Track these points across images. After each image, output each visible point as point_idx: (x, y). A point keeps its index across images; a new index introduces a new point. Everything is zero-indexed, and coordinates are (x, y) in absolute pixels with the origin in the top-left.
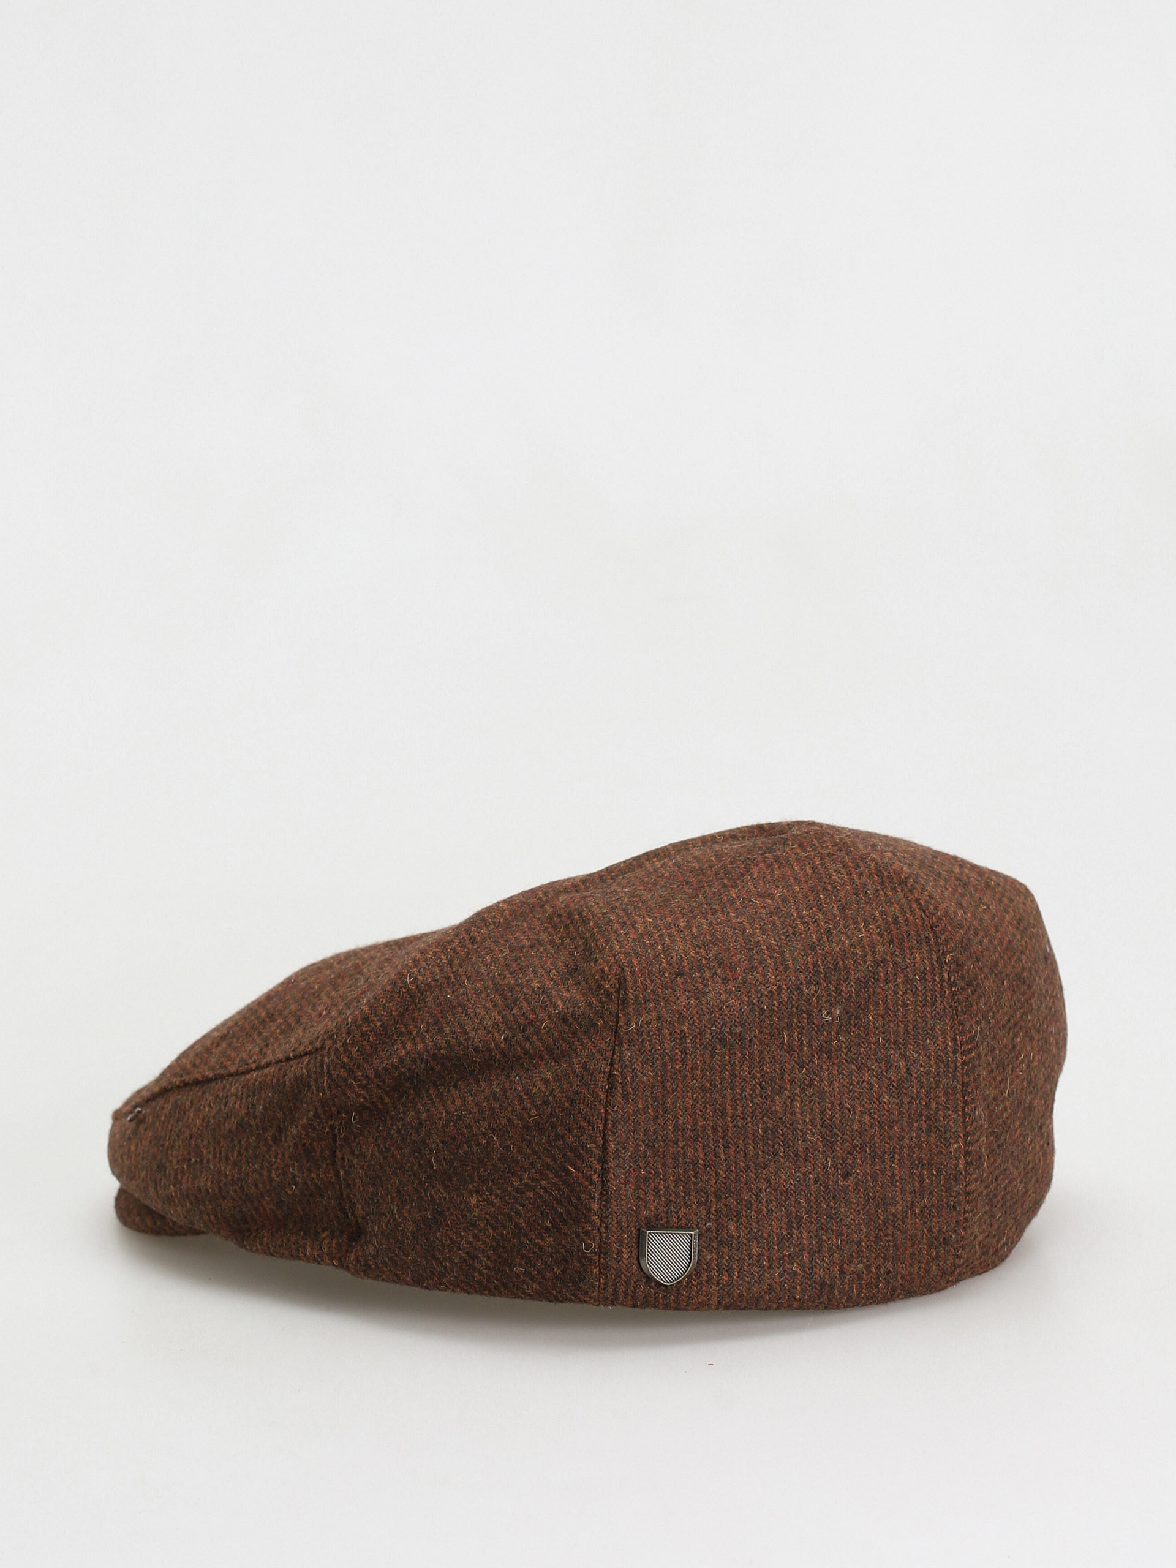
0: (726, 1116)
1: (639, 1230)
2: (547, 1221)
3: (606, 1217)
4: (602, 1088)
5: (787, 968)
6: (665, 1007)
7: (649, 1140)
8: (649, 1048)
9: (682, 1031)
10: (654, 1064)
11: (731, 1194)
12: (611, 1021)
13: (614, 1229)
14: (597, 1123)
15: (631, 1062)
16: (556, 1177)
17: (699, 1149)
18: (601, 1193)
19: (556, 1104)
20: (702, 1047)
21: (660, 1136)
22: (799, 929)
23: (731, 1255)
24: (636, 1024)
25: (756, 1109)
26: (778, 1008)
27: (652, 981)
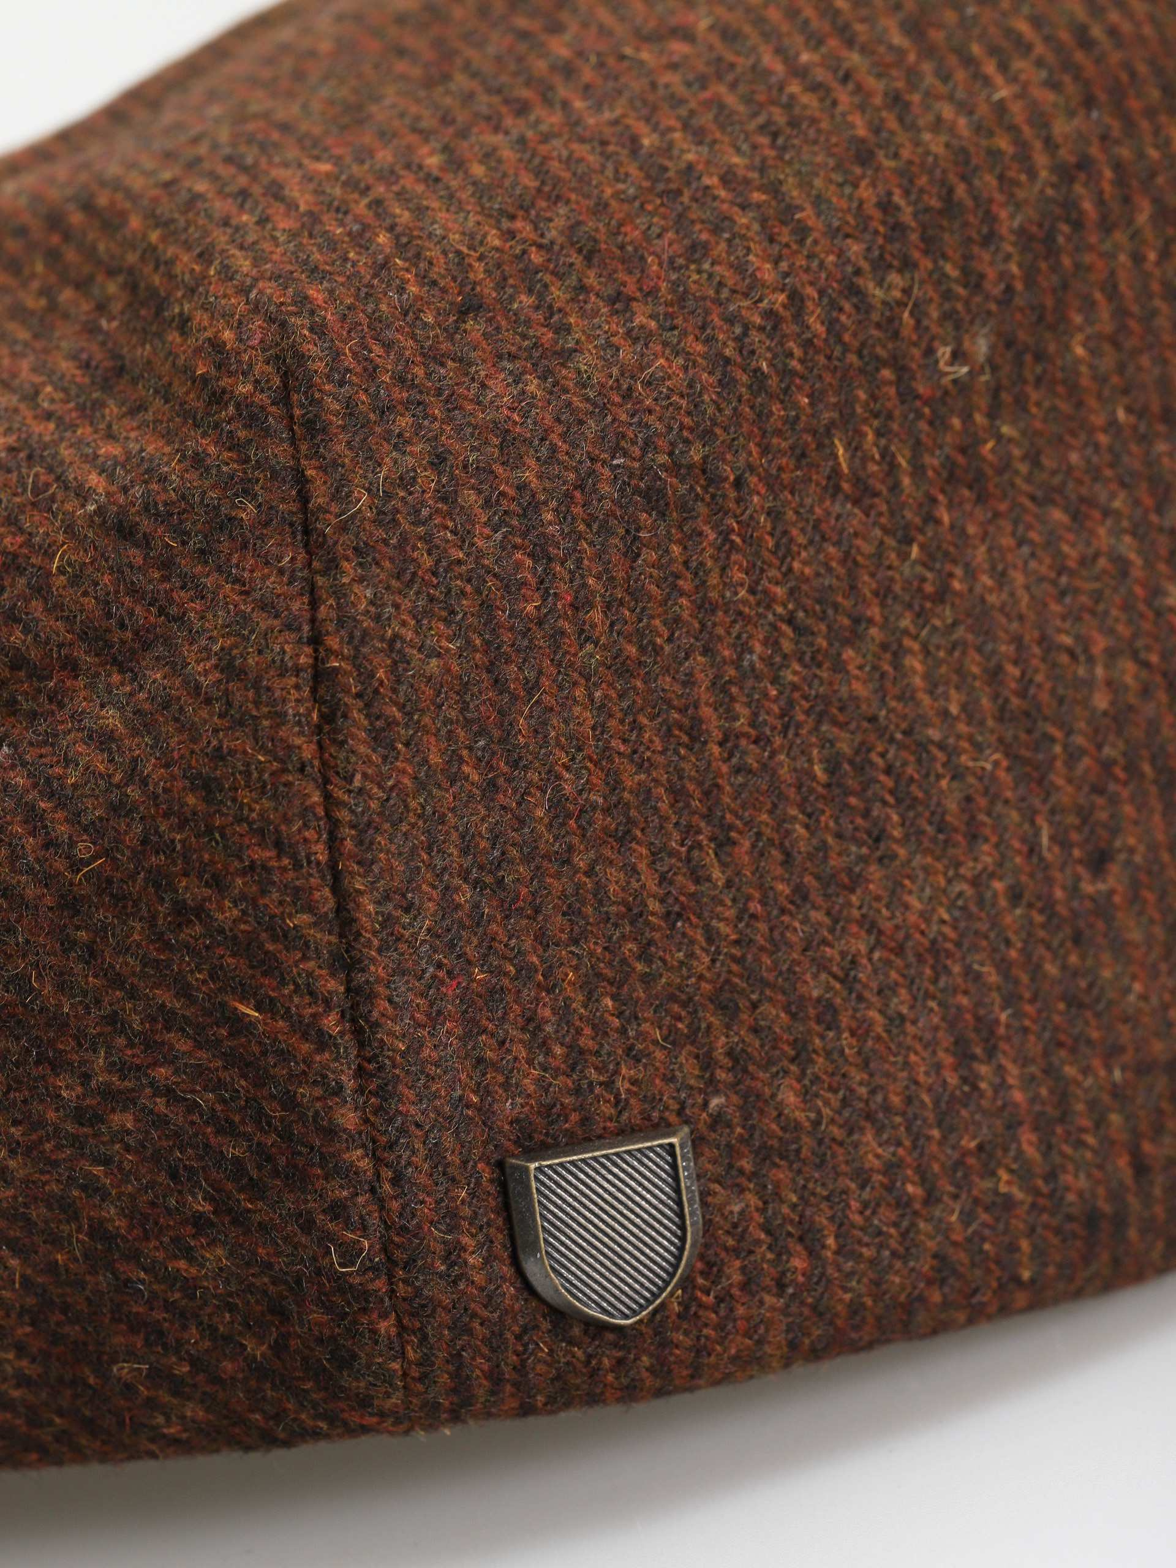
0: (705, 743)
1: (500, 1165)
2: (194, 1196)
3: (391, 1146)
4: (299, 723)
5: (802, 232)
6: (449, 420)
7: (481, 868)
8: (427, 562)
9: (521, 487)
10: (453, 612)
11: (768, 992)
12: (283, 500)
13: (423, 1179)
14: (306, 840)
15: (377, 618)
16: (199, 1046)
17: (642, 866)
18: (360, 1072)
19: (157, 806)
20: (595, 527)
21: (514, 845)
22: (805, 107)
23: (804, 1187)
24: (369, 490)
25: (791, 703)
26: (802, 361)
27: (388, 346)
